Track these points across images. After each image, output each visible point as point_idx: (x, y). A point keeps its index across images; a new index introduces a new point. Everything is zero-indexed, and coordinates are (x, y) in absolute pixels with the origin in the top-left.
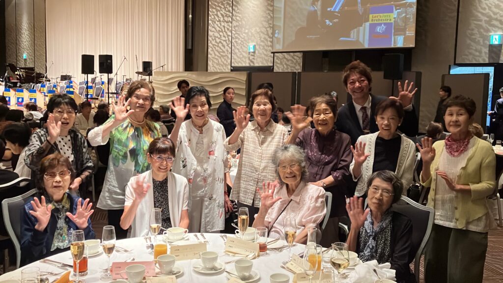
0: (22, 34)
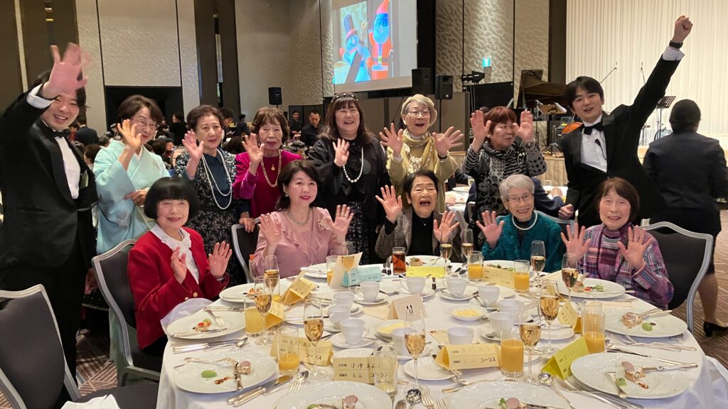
0: (481, 20)
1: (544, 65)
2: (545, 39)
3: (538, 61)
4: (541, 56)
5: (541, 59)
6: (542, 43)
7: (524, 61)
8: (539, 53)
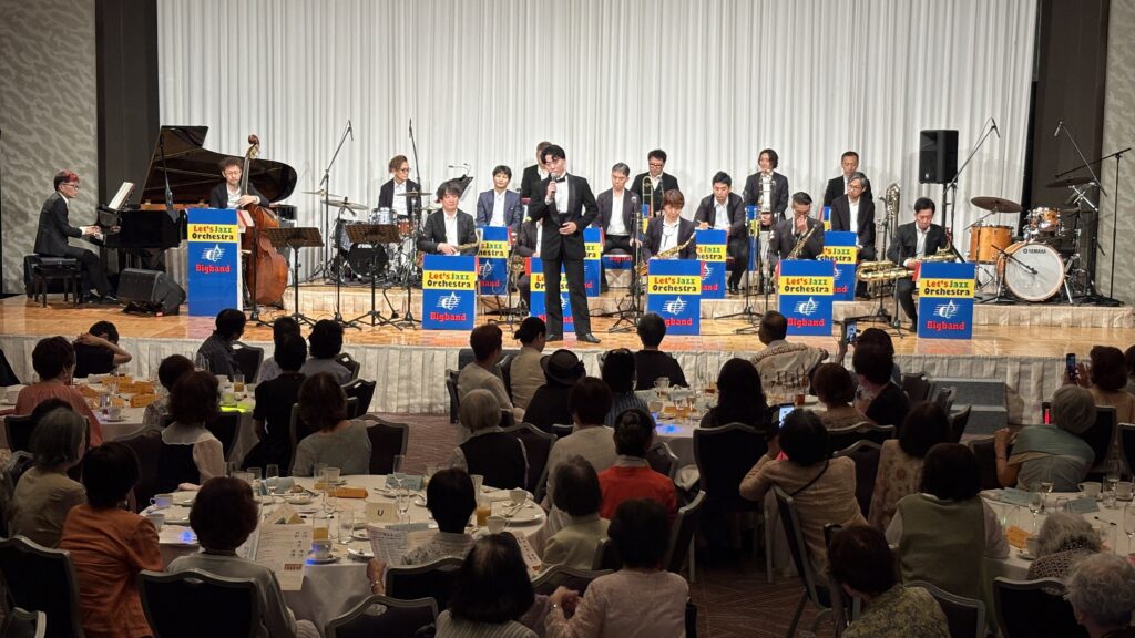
1: (84, 95)
2: (83, 36)
3: (68, 86)
4: (76, 73)
5: (77, 80)
6: (76, 43)
7: (28, 79)
8: (68, 65)
